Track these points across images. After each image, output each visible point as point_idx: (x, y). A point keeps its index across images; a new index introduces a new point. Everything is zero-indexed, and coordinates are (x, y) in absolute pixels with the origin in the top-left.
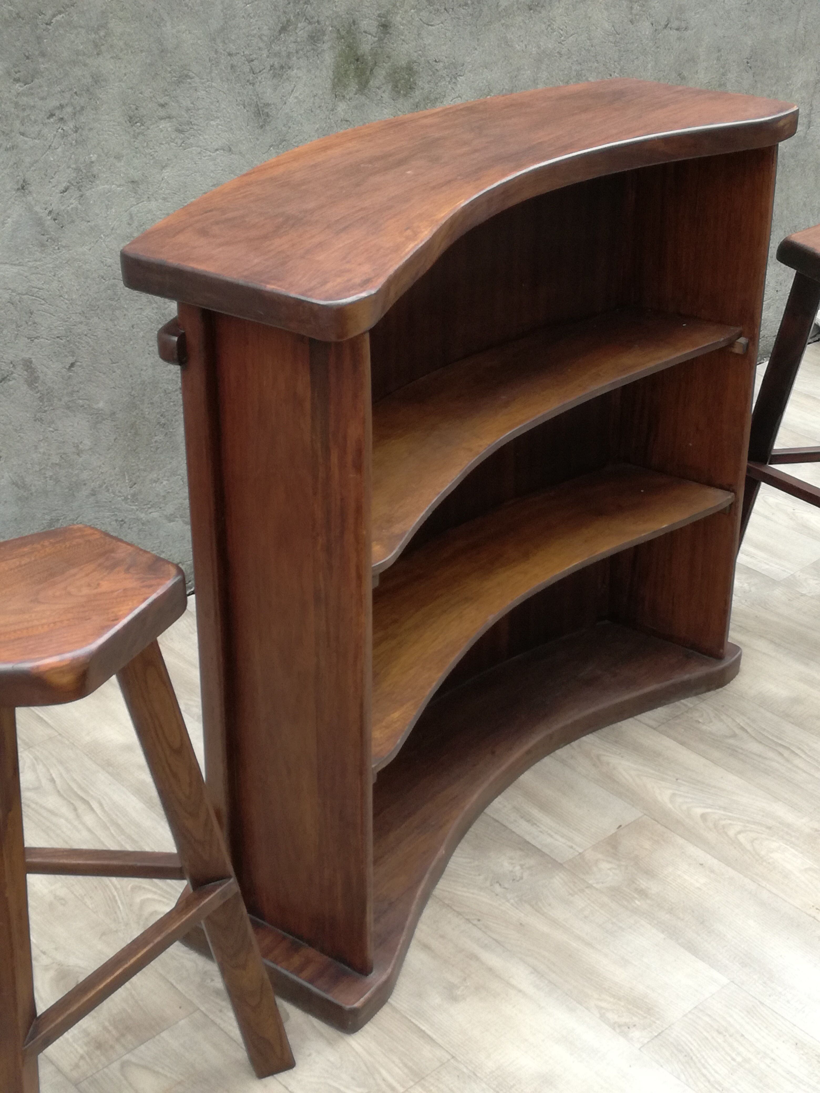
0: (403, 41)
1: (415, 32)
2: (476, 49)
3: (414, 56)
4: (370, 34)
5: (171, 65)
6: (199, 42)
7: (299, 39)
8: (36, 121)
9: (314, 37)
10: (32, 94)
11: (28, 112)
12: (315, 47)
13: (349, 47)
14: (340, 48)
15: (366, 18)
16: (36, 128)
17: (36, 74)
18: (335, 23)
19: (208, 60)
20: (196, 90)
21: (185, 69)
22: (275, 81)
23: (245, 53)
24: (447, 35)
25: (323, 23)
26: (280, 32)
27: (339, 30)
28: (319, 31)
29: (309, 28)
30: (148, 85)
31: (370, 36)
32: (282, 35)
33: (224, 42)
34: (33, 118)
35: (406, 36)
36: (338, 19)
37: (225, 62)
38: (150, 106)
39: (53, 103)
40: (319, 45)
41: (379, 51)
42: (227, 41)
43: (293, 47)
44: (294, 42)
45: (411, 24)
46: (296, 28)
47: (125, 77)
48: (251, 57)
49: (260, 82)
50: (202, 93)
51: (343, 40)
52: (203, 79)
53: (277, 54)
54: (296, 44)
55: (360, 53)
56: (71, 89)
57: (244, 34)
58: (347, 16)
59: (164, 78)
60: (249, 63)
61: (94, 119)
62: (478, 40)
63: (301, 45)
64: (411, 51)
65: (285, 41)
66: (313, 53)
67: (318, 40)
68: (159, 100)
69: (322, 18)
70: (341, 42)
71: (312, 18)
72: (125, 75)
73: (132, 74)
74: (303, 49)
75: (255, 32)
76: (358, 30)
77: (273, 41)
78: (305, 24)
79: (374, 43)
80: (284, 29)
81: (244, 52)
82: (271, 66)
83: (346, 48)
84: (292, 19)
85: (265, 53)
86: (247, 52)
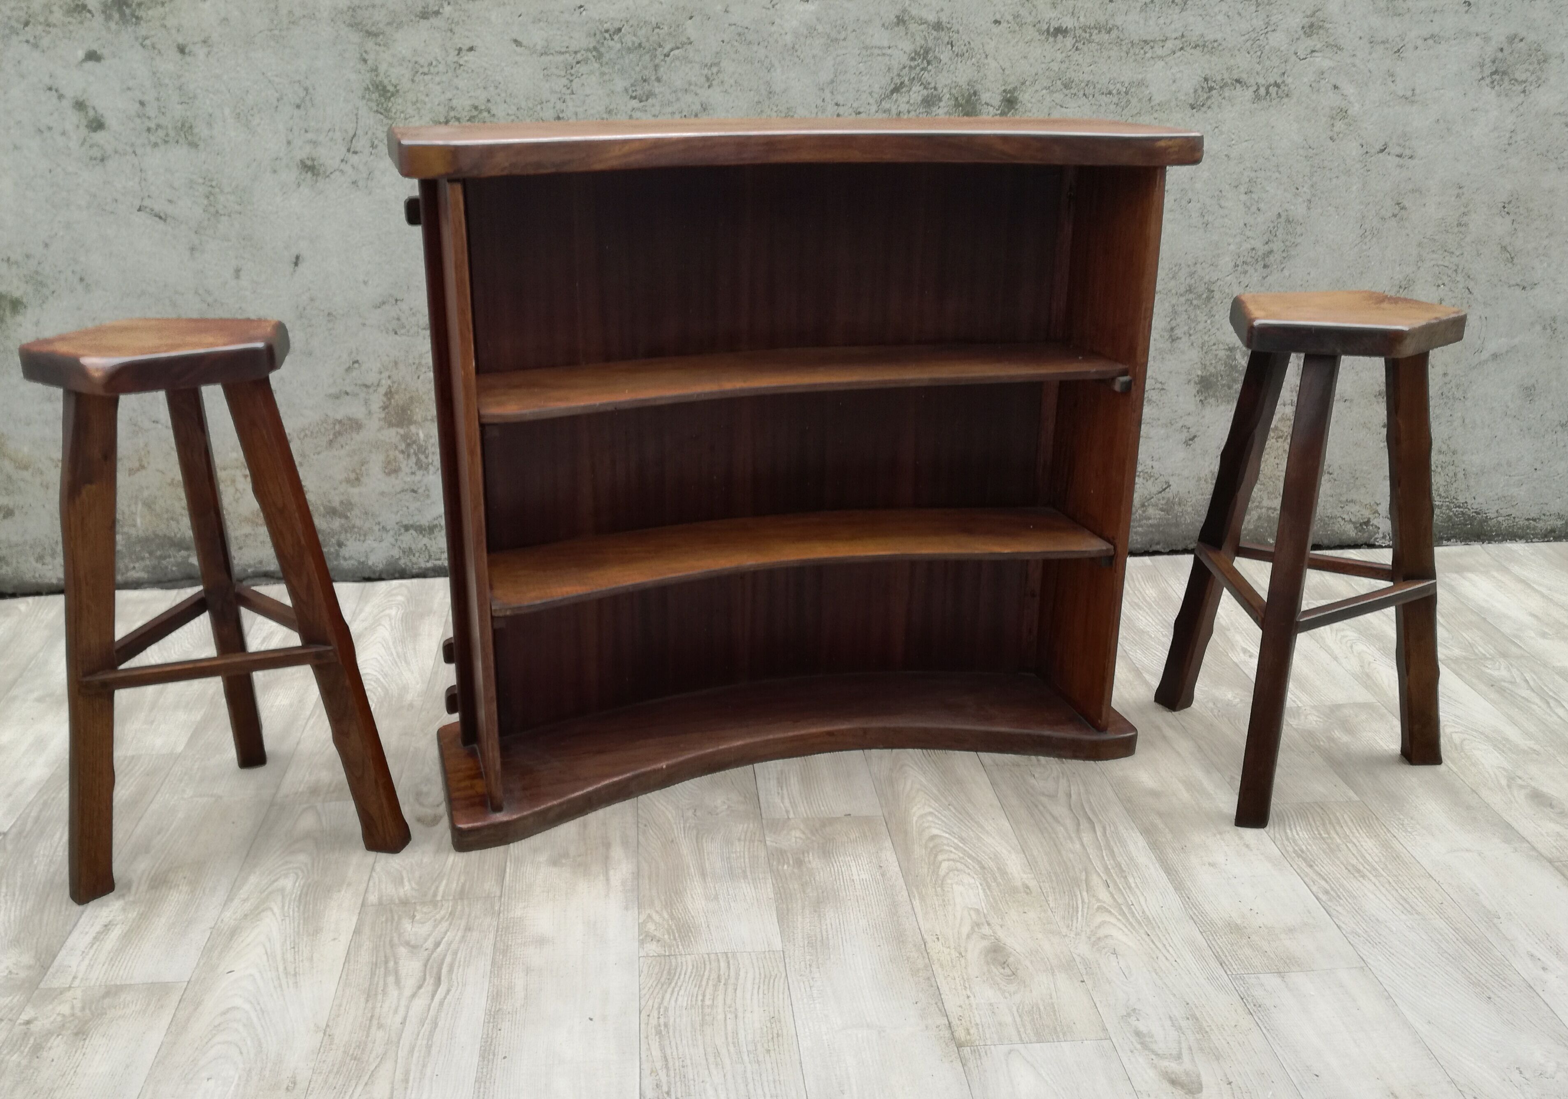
1: (1045, 111)
4: (991, 106)
5: (777, 106)
6: (807, 89)
7: (911, 101)
9: (929, 101)
12: (929, 111)
15: (989, 91)
17: (650, 95)
18: (954, 91)
19: (813, 105)
21: (790, 111)
25: (940, 90)
26: (892, 92)
27: (957, 98)
28: (935, 96)
29: (925, 92)
32: (894, 95)
33: (832, 93)
35: (1034, 113)
36: (957, 88)
37: (831, 111)
40: (934, 109)
42: (835, 93)
43: (904, 107)
44: (906, 103)
45: (1042, 103)
46: (910, 91)
48: (858, 109)
51: (960, 108)
53: (887, 111)
54: (908, 104)
57: (854, 88)
58: (968, 87)
63: (913, 106)
65: (896, 100)
66: (926, 115)
67: (933, 104)
69: (939, 86)
70: (959, 110)
71: (929, 84)
74: (916, 110)
75: (865, 88)
77: (884, 99)
78: (921, 88)
79: (996, 115)
80: (896, 90)
84: (907, 82)
85: (874, 108)
86: (855, 105)
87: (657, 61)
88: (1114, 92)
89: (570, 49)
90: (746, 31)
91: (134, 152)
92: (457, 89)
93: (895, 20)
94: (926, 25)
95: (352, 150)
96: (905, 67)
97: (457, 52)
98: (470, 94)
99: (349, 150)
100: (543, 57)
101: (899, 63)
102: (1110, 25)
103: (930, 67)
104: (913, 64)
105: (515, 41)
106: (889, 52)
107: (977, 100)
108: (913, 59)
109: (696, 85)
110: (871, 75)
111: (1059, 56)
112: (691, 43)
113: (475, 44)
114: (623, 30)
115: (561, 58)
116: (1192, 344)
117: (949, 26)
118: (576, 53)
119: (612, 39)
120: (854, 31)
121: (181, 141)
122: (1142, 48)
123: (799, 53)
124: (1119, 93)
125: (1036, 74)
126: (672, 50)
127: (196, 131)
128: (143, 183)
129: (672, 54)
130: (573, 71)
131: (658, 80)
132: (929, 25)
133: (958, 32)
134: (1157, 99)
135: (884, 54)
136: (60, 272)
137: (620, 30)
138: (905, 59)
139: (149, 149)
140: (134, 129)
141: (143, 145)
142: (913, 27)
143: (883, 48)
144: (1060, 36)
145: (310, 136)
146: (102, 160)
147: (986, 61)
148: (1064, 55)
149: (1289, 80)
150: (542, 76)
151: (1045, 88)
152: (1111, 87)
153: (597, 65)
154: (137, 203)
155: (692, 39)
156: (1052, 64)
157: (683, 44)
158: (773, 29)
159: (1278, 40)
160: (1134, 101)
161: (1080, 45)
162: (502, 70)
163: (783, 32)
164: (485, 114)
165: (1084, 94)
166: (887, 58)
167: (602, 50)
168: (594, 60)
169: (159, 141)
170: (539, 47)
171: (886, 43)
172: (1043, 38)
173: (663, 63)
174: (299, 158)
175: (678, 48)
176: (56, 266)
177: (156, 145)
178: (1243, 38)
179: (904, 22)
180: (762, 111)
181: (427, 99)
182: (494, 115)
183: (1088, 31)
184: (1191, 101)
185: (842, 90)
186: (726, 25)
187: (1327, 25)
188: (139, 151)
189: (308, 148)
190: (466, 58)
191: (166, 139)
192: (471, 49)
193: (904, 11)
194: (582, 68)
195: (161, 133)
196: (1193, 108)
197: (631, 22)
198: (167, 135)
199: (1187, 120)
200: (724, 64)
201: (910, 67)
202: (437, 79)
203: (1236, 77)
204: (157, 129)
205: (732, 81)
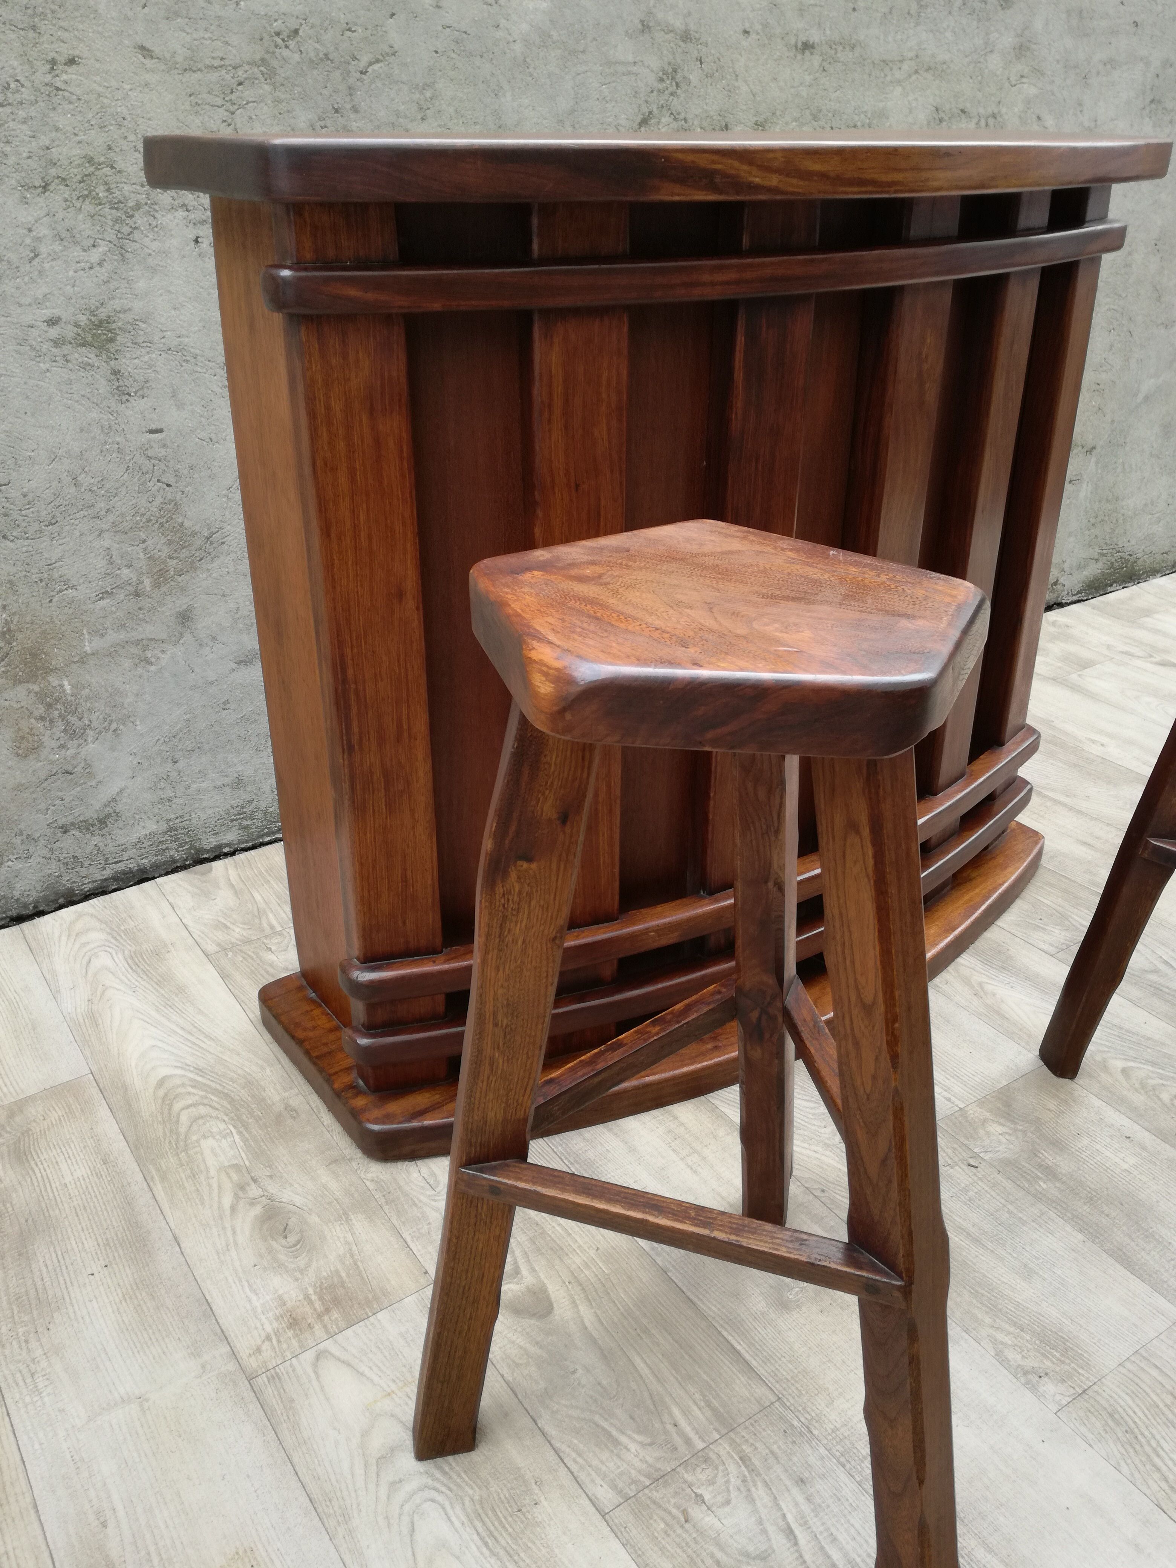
6: (544, 122)
15: (741, 123)
25: (690, 122)
32: (643, 129)
36: (709, 120)
42: (577, 126)
46: (659, 123)
57: (598, 120)
58: (719, 118)
69: (690, 116)
71: (679, 114)
78: (670, 120)
84: (655, 111)
87: (351, 81)
88: (859, 124)
89: (227, 62)
90: (465, 36)
92: (57, 129)
93: (640, 26)
94: (672, 35)
96: (652, 92)
97: (48, 67)
98: (78, 138)
100: (187, 75)
101: (647, 85)
102: (853, 41)
103: (679, 92)
104: (661, 86)
105: (142, 48)
106: (635, 69)
108: (661, 80)
109: (406, 117)
110: (616, 101)
111: (808, 78)
112: (394, 54)
113: (77, 53)
114: (301, 33)
115: (214, 76)
117: (697, 36)
118: (235, 68)
119: (287, 47)
120: (595, 39)
122: (882, 70)
123: (531, 70)
125: (786, 102)
126: (371, 64)
129: (370, 70)
130: (233, 97)
131: (355, 109)
132: (676, 34)
133: (706, 45)
135: (629, 73)
137: (296, 32)
138: (652, 79)
142: (659, 36)
143: (629, 63)
144: (807, 53)
147: (736, 84)
148: (812, 77)
149: (1004, 110)
150: (188, 108)
151: (796, 120)
152: (856, 118)
153: (267, 88)
155: (396, 47)
156: (801, 88)
157: (385, 55)
158: (499, 34)
159: (995, 62)
161: (827, 66)
162: (126, 97)
163: (511, 40)
164: (107, 170)
166: (633, 78)
167: (275, 63)
168: (263, 80)
170: (179, 59)
171: (630, 58)
172: (791, 54)
173: (359, 83)
175: (378, 61)
178: (967, 60)
179: (649, 28)
181: (8, 149)
183: (834, 46)
185: (585, 123)
186: (440, 28)
187: (1034, 47)
190: (64, 77)
192: (71, 62)
193: (650, 13)
194: (248, 93)
197: (311, 20)
200: (439, 86)
201: (659, 90)
202: (22, 114)
203: (961, 107)
205: (451, 110)
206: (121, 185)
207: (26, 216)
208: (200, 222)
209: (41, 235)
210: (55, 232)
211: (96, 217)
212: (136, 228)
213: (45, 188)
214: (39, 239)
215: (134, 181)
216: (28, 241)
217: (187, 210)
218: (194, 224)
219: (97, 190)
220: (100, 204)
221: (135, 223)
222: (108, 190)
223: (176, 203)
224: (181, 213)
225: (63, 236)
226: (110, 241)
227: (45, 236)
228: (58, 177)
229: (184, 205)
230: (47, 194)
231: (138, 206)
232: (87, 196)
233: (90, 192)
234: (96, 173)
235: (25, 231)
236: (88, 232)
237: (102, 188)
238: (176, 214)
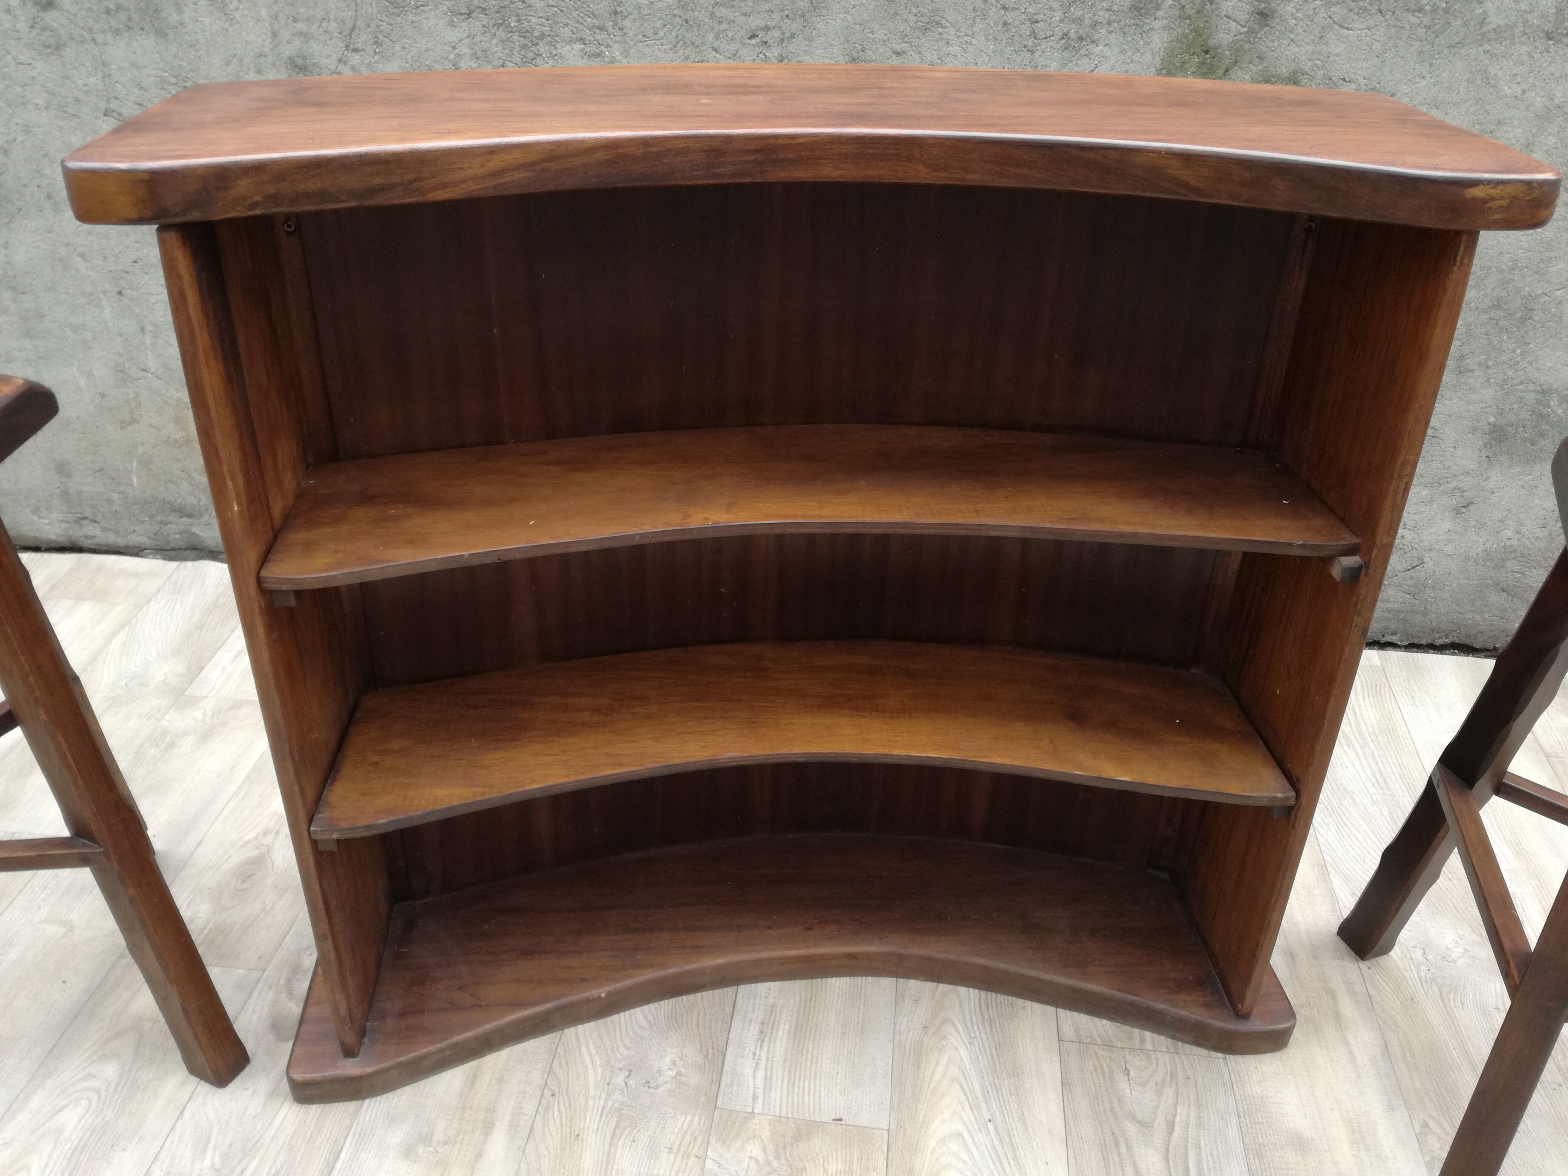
0: (1292, 40)
1: (1316, 32)
2: (1424, 77)
3: (1307, 66)
4: (1234, 21)
5: (918, 7)
7: (1115, 8)
8: (733, 39)
9: (1142, 8)
10: (733, 7)
11: (724, 26)
12: (1141, 23)
13: (1196, 32)
14: (1180, 31)
16: (733, 47)
19: (971, 8)
20: (948, 43)
21: (936, 15)
22: (1066, 54)
23: (1028, 10)
24: (1373, 48)
27: (1183, 7)
30: (883, 25)
31: (1235, 24)
34: (730, 34)
35: (1298, 34)
37: (996, 17)
38: (881, 50)
39: (757, 22)
40: (1148, 21)
41: (1247, 46)
43: (1103, 16)
44: (1108, 10)
45: (1312, 20)
47: (854, 10)
48: (1035, 16)
49: (1043, 52)
50: (954, 49)
51: (1188, 21)
52: (960, 32)
53: (1078, 21)
54: (1111, 13)
55: (1211, 43)
56: (782, 11)
59: (906, 20)
60: (1031, 23)
61: (805, 51)
62: (1431, 65)
63: (1118, 15)
64: (1303, 58)
66: (1136, 29)
67: (1147, 14)
68: (895, 46)
70: (1185, 24)
72: (854, 7)
73: (863, 8)
74: (1121, 20)
76: (1217, 12)
79: (1240, 34)
81: (1026, 9)
82: (1065, 34)
83: (1191, 32)
85: (1058, 15)
86: (1031, 10)
91: (93, 40)
95: (352, 46)
99: (347, 46)
107: (1213, 11)
116: (1488, 381)
121: (146, 27)
124: (1434, 10)
127: (164, 14)
128: (107, 81)
134: (1495, 21)
136: (24, 186)
139: (109, 37)
140: (90, 10)
141: (103, 32)
145: (299, 26)
146: (58, 47)
154: (102, 104)
160: (1457, 23)
165: (1380, 11)
169: (121, 26)
174: (287, 54)
176: (19, 178)
177: (117, 32)
180: (896, 14)
182: (529, 6)
184: (1548, 27)
188: (100, 38)
189: (298, 43)
191: (130, 24)
195: (122, 16)
196: (1550, 39)
198: (130, 19)
199: (1537, 56)
204: (117, 11)
206: (529, 18)
207: (452, 36)
208: (594, 55)
209: (462, 53)
210: (473, 51)
211: (507, 42)
212: (539, 55)
213: (469, 15)
214: (459, 56)
215: (542, 14)
216: (452, 56)
217: (585, 44)
218: (589, 56)
219: (510, 20)
220: (511, 32)
221: (538, 50)
222: (519, 21)
223: (575, 36)
224: (578, 46)
225: (479, 55)
226: (516, 64)
227: (465, 54)
228: (480, 7)
229: (581, 39)
230: (470, 20)
231: (542, 37)
232: (501, 24)
233: (504, 21)
234: (511, 6)
235: (450, 49)
236: (499, 54)
237: (513, 18)
238: (574, 46)
